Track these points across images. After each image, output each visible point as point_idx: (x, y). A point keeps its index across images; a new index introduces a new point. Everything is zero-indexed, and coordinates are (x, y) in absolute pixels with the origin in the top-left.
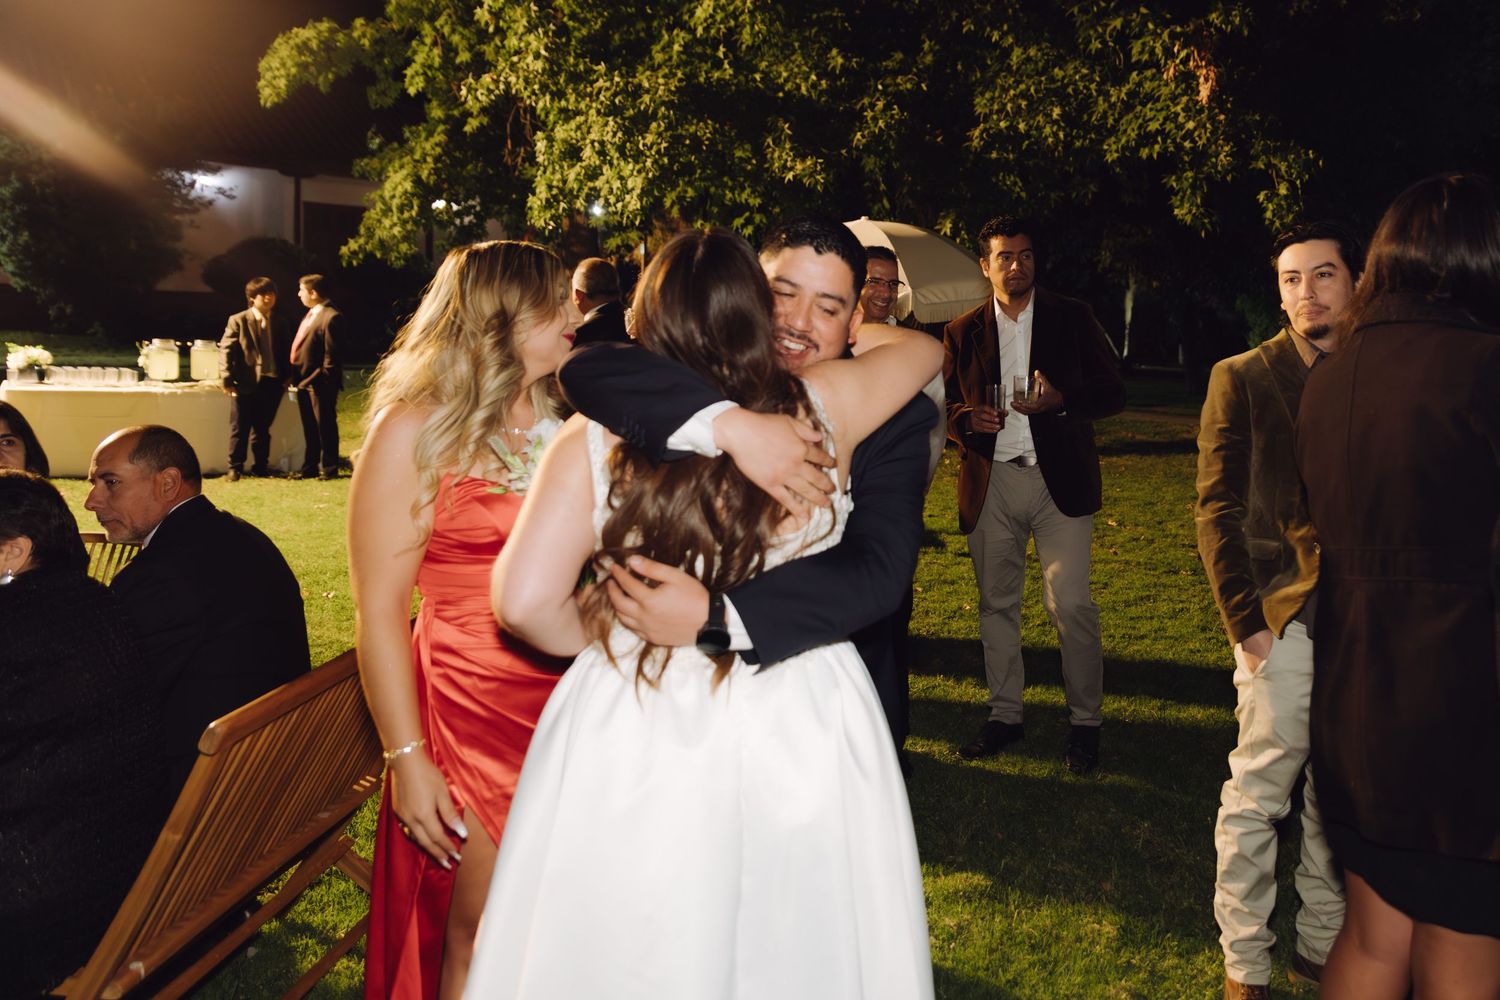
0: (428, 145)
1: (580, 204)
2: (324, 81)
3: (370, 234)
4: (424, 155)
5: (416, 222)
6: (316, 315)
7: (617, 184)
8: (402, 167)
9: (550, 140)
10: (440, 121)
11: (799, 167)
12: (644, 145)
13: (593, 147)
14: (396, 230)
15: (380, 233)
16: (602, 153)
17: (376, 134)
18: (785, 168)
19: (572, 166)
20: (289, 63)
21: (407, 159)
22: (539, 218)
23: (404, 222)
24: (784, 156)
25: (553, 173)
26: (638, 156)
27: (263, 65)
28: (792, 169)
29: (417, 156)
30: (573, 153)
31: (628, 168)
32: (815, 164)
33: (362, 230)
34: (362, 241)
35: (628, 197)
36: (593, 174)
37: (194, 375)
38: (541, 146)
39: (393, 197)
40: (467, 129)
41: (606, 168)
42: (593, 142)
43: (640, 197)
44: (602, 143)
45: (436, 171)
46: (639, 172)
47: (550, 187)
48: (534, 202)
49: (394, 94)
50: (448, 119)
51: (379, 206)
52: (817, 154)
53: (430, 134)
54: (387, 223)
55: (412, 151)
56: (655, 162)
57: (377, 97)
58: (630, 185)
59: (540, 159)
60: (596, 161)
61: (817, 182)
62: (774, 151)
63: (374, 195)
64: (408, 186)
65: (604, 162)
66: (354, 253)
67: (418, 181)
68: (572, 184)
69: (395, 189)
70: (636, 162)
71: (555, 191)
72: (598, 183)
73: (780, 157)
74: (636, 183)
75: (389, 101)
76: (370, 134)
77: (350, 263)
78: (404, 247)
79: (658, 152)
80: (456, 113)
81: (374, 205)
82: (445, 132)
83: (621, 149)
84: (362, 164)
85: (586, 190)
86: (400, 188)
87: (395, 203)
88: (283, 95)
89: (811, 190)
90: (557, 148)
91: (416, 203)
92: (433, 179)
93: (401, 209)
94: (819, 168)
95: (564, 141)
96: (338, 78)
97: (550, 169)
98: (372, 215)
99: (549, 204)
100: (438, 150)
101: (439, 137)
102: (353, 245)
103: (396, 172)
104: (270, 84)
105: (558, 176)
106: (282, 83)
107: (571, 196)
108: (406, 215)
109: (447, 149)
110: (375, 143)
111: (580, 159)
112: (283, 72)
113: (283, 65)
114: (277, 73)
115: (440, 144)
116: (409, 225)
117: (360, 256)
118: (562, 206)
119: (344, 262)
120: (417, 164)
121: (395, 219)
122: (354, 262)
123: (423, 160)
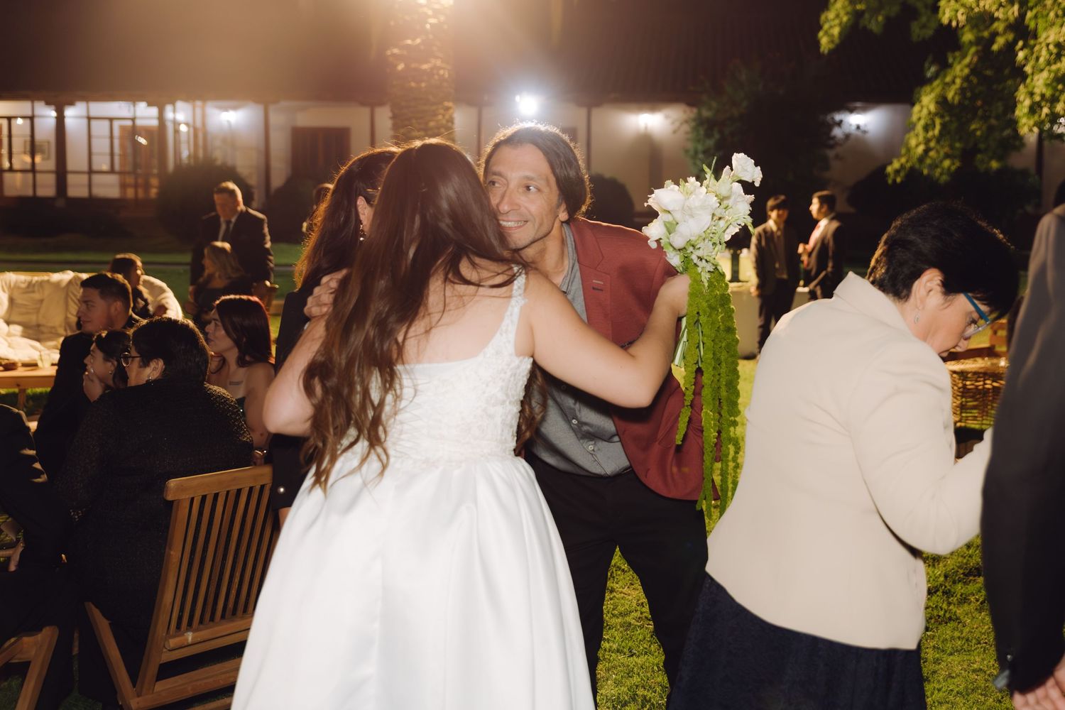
0: (960, 69)
2: (876, 24)
4: (955, 77)
5: (939, 140)
6: (823, 227)
8: (932, 90)
10: (971, 43)
14: (921, 149)
17: (932, 63)
20: (842, 13)
21: (937, 84)
22: (1026, 126)
23: (927, 141)
27: (823, 18)
29: (948, 79)
33: (903, 150)
34: (903, 160)
37: (741, 277)
39: (919, 119)
40: (995, 47)
42: (1048, 45)
45: (962, 91)
47: (1032, 94)
48: (1020, 111)
49: (933, 25)
50: (979, 41)
53: (964, 57)
55: (946, 74)
57: (919, 31)
64: (932, 107)
66: (897, 172)
67: (942, 102)
69: (921, 112)
75: (929, 32)
76: (927, 65)
77: (894, 181)
78: (947, 163)
80: (986, 34)
82: (977, 53)
86: (925, 111)
87: (922, 123)
88: (837, 40)
91: (938, 121)
92: (957, 99)
93: (926, 128)
96: (888, 19)
99: (1034, 109)
100: (966, 71)
101: (970, 59)
102: (897, 164)
103: (927, 95)
104: (826, 33)
106: (836, 31)
108: (930, 134)
109: (974, 70)
110: (932, 71)
112: (837, 22)
113: (837, 16)
114: (832, 23)
115: (968, 66)
116: (932, 144)
117: (902, 174)
118: (1046, 110)
119: (890, 181)
120: (947, 85)
121: (921, 138)
122: (899, 180)
123: (953, 82)
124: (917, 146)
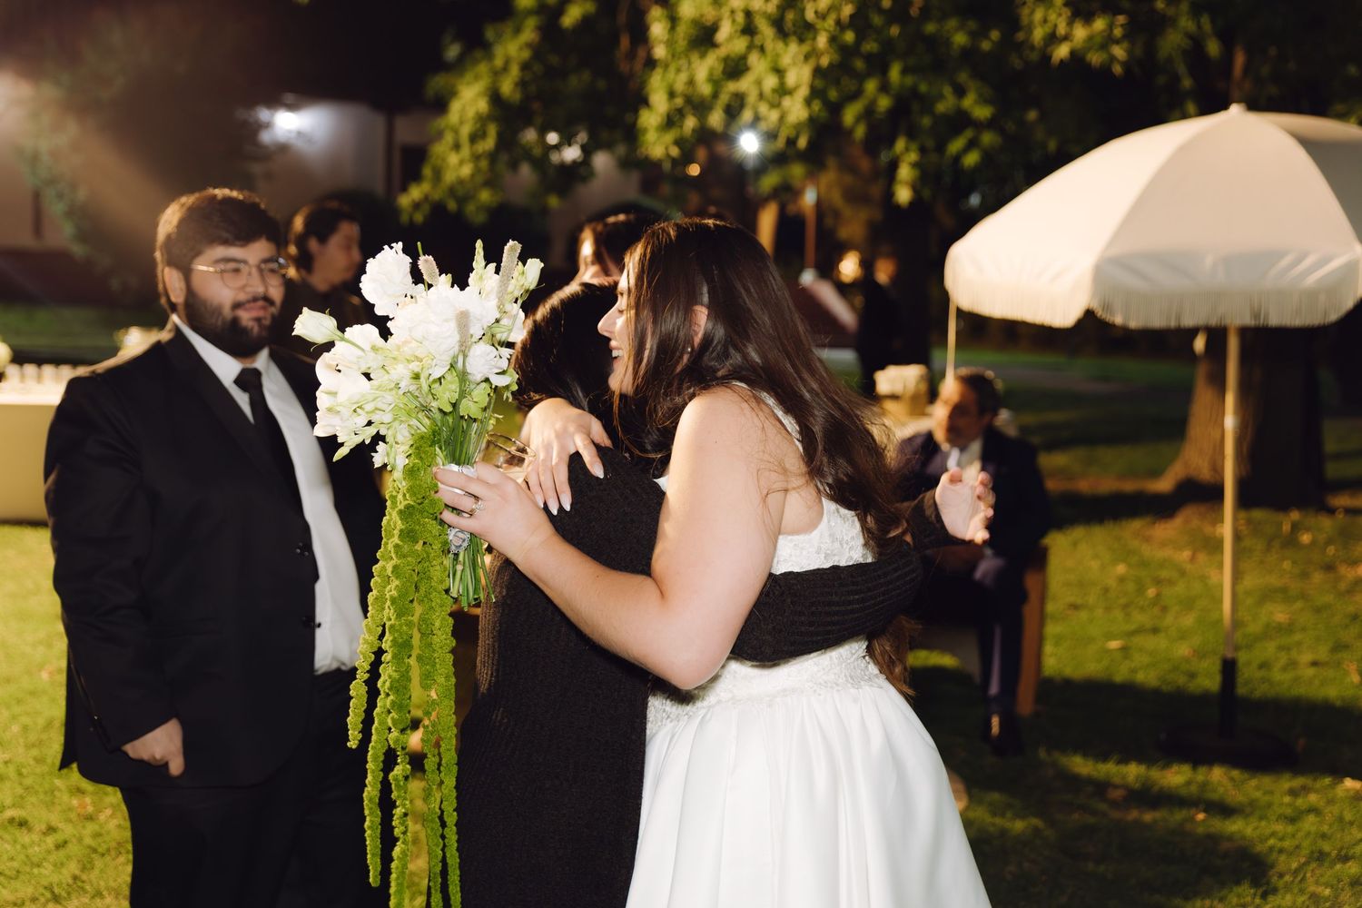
0: (514, 47)
1: (716, 119)
3: (438, 175)
4: (507, 61)
5: (493, 157)
7: (771, 82)
8: (477, 78)
9: (673, 20)
10: (530, 12)
11: (1080, 33)
12: (816, 12)
13: (734, 21)
14: (466, 171)
15: (449, 177)
16: (749, 30)
17: (453, 39)
18: (1053, 39)
19: (703, 56)
21: (483, 68)
22: (657, 145)
23: (476, 158)
24: (1053, 17)
25: (678, 70)
26: (805, 31)
28: (1066, 38)
29: (499, 62)
30: (704, 37)
31: (790, 53)
32: (1111, 27)
33: (427, 171)
34: (427, 186)
35: (787, 102)
36: (735, 68)
38: (658, 29)
39: (462, 122)
40: (567, 21)
41: (754, 59)
42: (733, 12)
43: (808, 102)
44: (748, 14)
45: (522, 84)
46: (807, 57)
47: (672, 95)
48: (650, 119)
50: (541, 9)
51: (449, 138)
52: (1111, 9)
53: (518, 31)
54: (453, 159)
55: (489, 56)
56: (833, 40)
58: (791, 79)
59: (660, 52)
60: (740, 45)
61: (1113, 58)
62: (1032, 12)
63: (441, 123)
64: (483, 105)
65: (750, 47)
66: (416, 206)
67: (495, 98)
68: (705, 89)
69: (463, 110)
70: (801, 40)
71: (679, 101)
72: (745, 84)
73: (1045, 21)
74: (799, 76)
76: (446, 40)
77: (411, 219)
78: (485, 196)
79: (838, 22)
81: (439, 135)
82: (537, 27)
83: (778, 24)
84: (437, 82)
85: (724, 98)
86: (471, 113)
87: (466, 131)
89: (1105, 70)
90: (682, 30)
91: (492, 130)
92: (517, 97)
93: (474, 138)
94: (1118, 32)
95: (696, 23)
97: (672, 69)
98: (440, 149)
99: (671, 122)
100: (526, 54)
101: (529, 33)
102: (415, 193)
103: (468, 84)
105: (683, 77)
107: (700, 107)
108: (481, 147)
109: (538, 52)
110: (453, 51)
111: (714, 45)
115: (529, 45)
116: (484, 164)
117: (426, 208)
118: (690, 123)
119: (404, 218)
120: (497, 74)
121: (466, 151)
122: (419, 218)
123: (505, 69)
124: (461, 163)
